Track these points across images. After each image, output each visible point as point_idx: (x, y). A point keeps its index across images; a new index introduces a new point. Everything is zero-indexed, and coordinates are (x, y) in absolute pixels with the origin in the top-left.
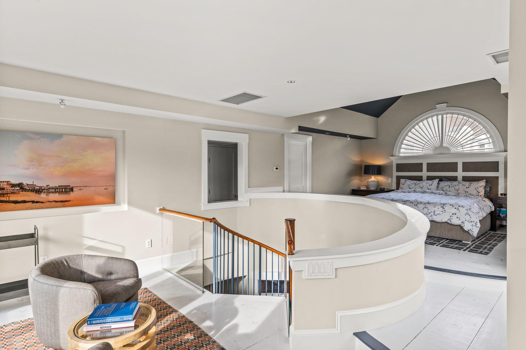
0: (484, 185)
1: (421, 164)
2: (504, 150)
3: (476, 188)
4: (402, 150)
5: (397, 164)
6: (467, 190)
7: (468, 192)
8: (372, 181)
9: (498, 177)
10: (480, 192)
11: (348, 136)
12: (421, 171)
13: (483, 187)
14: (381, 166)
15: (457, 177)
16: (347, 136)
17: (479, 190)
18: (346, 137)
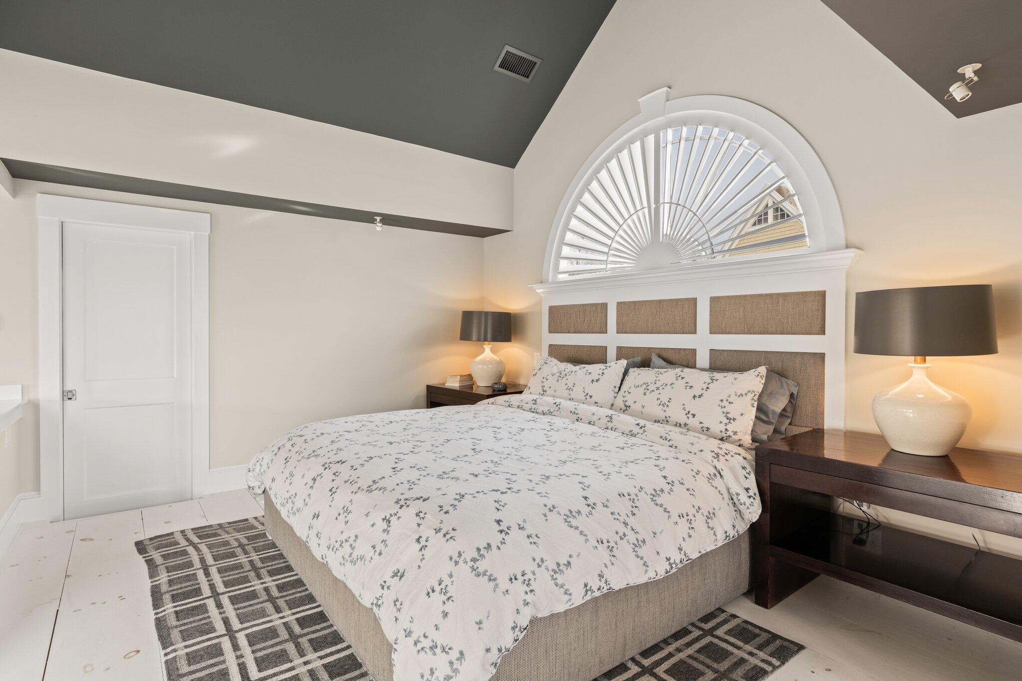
0: (760, 388)
1: (604, 306)
2: (843, 243)
3: (722, 401)
4: (564, 265)
5: (552, 309)
6: (693, 407)
7: (694, 416)
8: (484, 362)
9: (822, 356)
10: (734, 420)
11: (378, 219)
12: (603, 330)
13: (750, 396)
14: (511, 313)
15: (694, 352)
16: (376, 220)
17: (733, 411)
18: (373, 223)
